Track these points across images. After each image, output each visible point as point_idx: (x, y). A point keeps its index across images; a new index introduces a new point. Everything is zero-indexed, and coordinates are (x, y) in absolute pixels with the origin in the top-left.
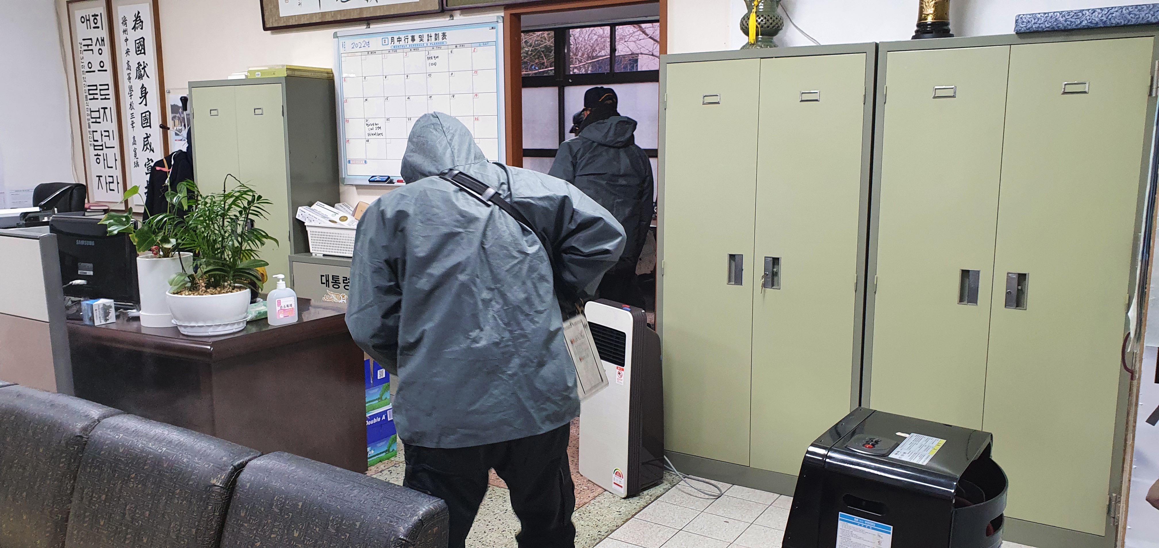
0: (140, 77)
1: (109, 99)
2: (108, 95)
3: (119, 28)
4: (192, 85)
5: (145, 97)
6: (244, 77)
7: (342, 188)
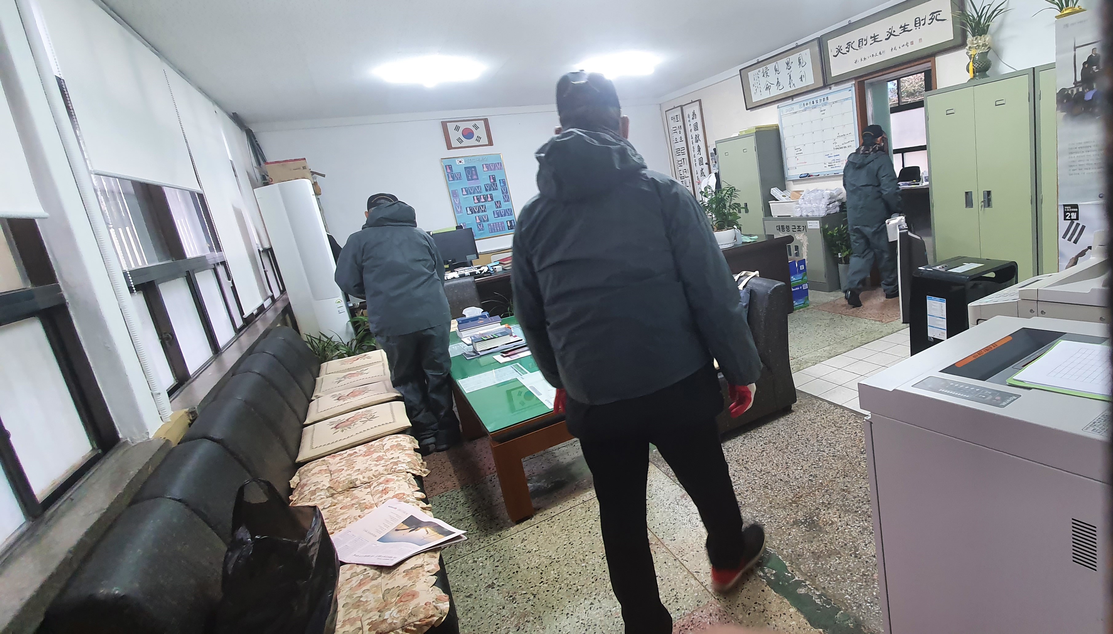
0: (697, 141)
1: (685, 154)
3: (687, 119)
4: (717, 142)
5: (700, 150)
6: (738, 135)
7: (787, 183)
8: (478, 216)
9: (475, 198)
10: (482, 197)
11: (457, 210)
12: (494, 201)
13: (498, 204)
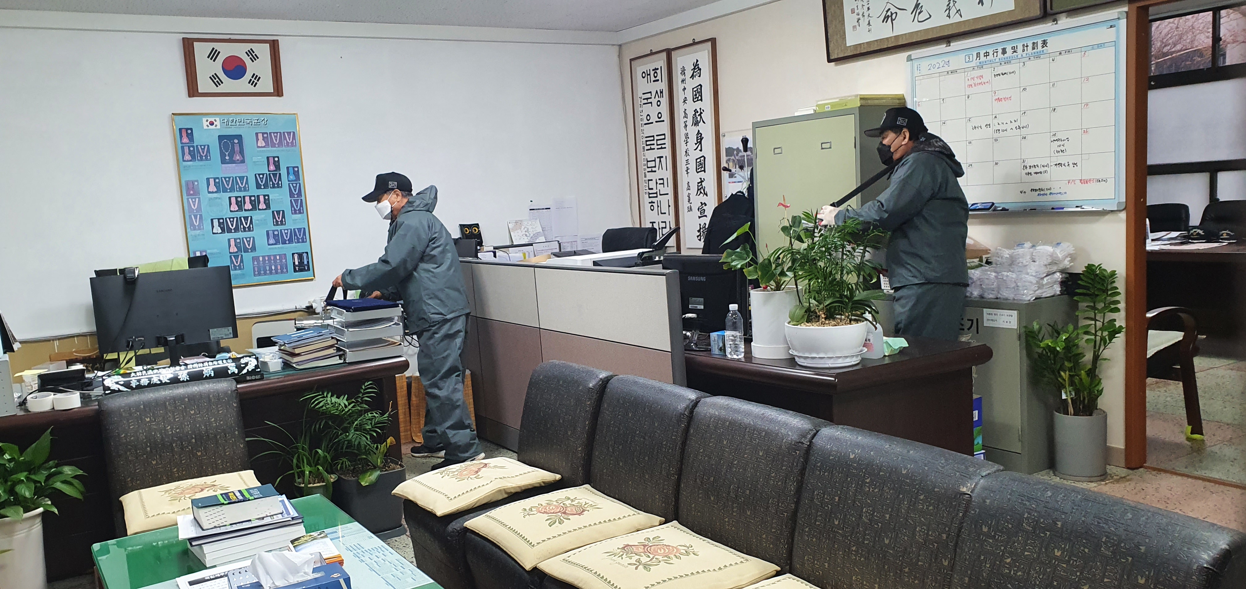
0: (696, 123)
1: (665, 148)
2: (665, 144)
3: (678, 77)
4: (756, 126)
5: (700, 143)
6: (812, 112)
8: (235, 240)
9: (233, 200)
10: (247, 199)
11: (192, 224)
12: (271, 211)
13: (279, 218)
